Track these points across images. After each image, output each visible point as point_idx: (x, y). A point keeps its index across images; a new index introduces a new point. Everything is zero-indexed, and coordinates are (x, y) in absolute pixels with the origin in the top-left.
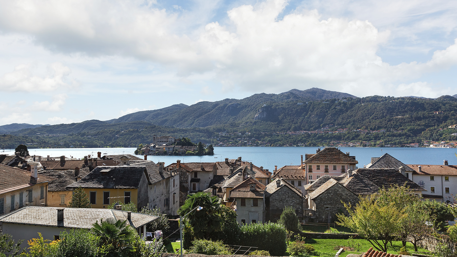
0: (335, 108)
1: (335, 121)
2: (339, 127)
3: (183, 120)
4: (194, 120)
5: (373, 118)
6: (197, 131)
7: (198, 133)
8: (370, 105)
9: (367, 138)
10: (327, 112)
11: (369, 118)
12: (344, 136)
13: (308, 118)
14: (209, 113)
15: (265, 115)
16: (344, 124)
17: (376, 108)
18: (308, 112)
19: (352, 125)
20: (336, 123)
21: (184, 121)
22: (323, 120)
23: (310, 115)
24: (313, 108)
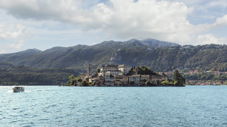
0: (181, 53)
1: (184, 64)
2: (188, 69)
3: (41, 62)
4: (52, 62)
5: (217, 62)
6: (63, 71)
7: (64, 73)
8: (212, 51)
9: (222, 77)
10: (175, 56)
11: (214, 62)
12: (200, 77)
13: (159, 61)
14: (65, 56)
15: (120, 59)
16: (193, 66)
17: (218, 54)
18: (158, 57)
19: (201, 67)
20: (185, 65)
21: (42, 64)
22: (173, 63)
23: (161, 59)
24: (162, 53)
